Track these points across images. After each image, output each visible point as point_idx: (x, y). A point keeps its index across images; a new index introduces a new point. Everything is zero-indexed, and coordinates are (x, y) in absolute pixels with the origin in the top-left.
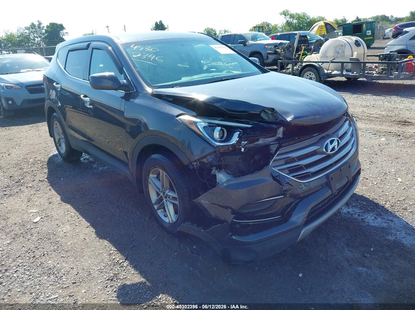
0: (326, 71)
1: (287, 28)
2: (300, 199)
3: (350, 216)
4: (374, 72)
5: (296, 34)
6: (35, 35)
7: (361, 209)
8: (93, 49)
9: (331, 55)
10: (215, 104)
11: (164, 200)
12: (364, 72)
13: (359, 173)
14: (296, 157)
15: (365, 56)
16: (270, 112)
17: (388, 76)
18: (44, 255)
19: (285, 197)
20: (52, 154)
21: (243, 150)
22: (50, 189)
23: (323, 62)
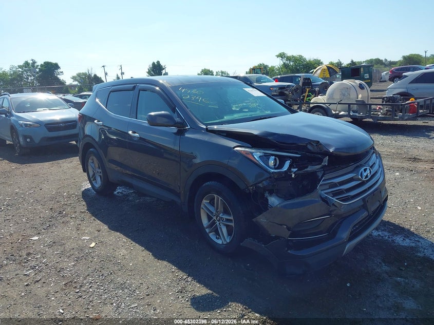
0: (334, 112)
1: (284, 70)
2: (342, 219)
3: (381, 238)
4: (379, 113)
5: (300, 77)
6: (29, 74)
7: (389, 232)
8: (140, 90)
9: (337, 98)
10: (269, 138)
11: (218, 223)
12: (370, 113)
13: (386, 199)
14: (338, 183)
15: (369, 98)
16: (315, 145)
17: (392, 117)
18: (111, 274)
19: (331, 217)
20: (83, 189)
21: (293, 176)
22: (94, 220)
23: (330, 104)
